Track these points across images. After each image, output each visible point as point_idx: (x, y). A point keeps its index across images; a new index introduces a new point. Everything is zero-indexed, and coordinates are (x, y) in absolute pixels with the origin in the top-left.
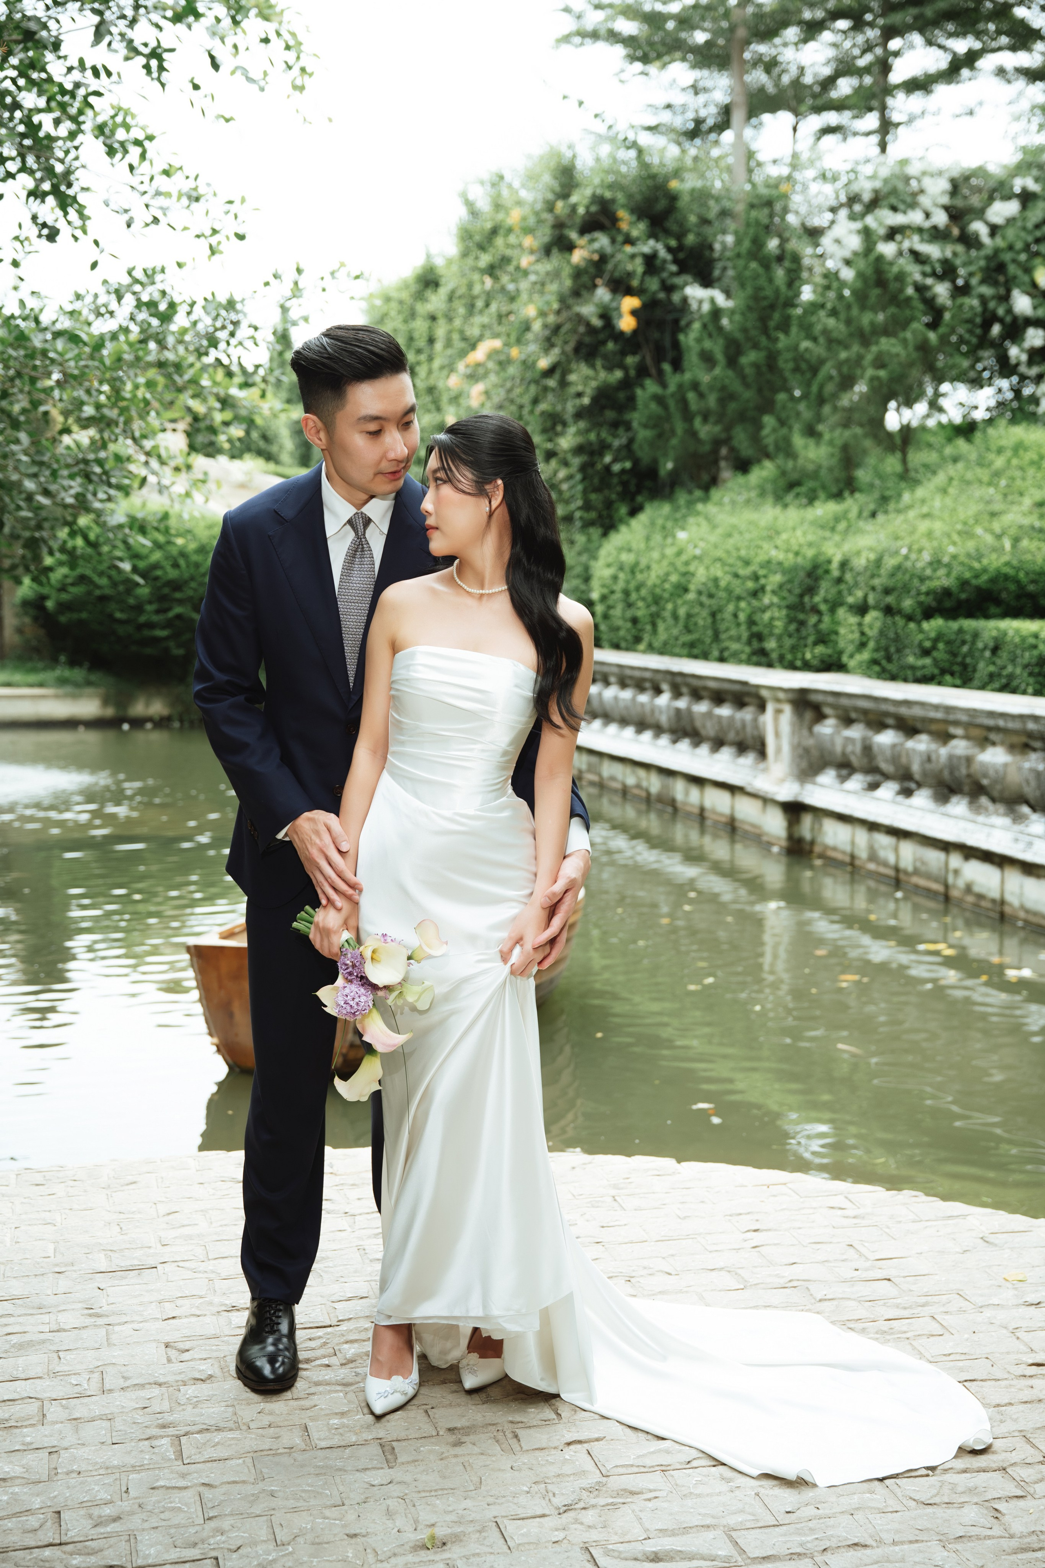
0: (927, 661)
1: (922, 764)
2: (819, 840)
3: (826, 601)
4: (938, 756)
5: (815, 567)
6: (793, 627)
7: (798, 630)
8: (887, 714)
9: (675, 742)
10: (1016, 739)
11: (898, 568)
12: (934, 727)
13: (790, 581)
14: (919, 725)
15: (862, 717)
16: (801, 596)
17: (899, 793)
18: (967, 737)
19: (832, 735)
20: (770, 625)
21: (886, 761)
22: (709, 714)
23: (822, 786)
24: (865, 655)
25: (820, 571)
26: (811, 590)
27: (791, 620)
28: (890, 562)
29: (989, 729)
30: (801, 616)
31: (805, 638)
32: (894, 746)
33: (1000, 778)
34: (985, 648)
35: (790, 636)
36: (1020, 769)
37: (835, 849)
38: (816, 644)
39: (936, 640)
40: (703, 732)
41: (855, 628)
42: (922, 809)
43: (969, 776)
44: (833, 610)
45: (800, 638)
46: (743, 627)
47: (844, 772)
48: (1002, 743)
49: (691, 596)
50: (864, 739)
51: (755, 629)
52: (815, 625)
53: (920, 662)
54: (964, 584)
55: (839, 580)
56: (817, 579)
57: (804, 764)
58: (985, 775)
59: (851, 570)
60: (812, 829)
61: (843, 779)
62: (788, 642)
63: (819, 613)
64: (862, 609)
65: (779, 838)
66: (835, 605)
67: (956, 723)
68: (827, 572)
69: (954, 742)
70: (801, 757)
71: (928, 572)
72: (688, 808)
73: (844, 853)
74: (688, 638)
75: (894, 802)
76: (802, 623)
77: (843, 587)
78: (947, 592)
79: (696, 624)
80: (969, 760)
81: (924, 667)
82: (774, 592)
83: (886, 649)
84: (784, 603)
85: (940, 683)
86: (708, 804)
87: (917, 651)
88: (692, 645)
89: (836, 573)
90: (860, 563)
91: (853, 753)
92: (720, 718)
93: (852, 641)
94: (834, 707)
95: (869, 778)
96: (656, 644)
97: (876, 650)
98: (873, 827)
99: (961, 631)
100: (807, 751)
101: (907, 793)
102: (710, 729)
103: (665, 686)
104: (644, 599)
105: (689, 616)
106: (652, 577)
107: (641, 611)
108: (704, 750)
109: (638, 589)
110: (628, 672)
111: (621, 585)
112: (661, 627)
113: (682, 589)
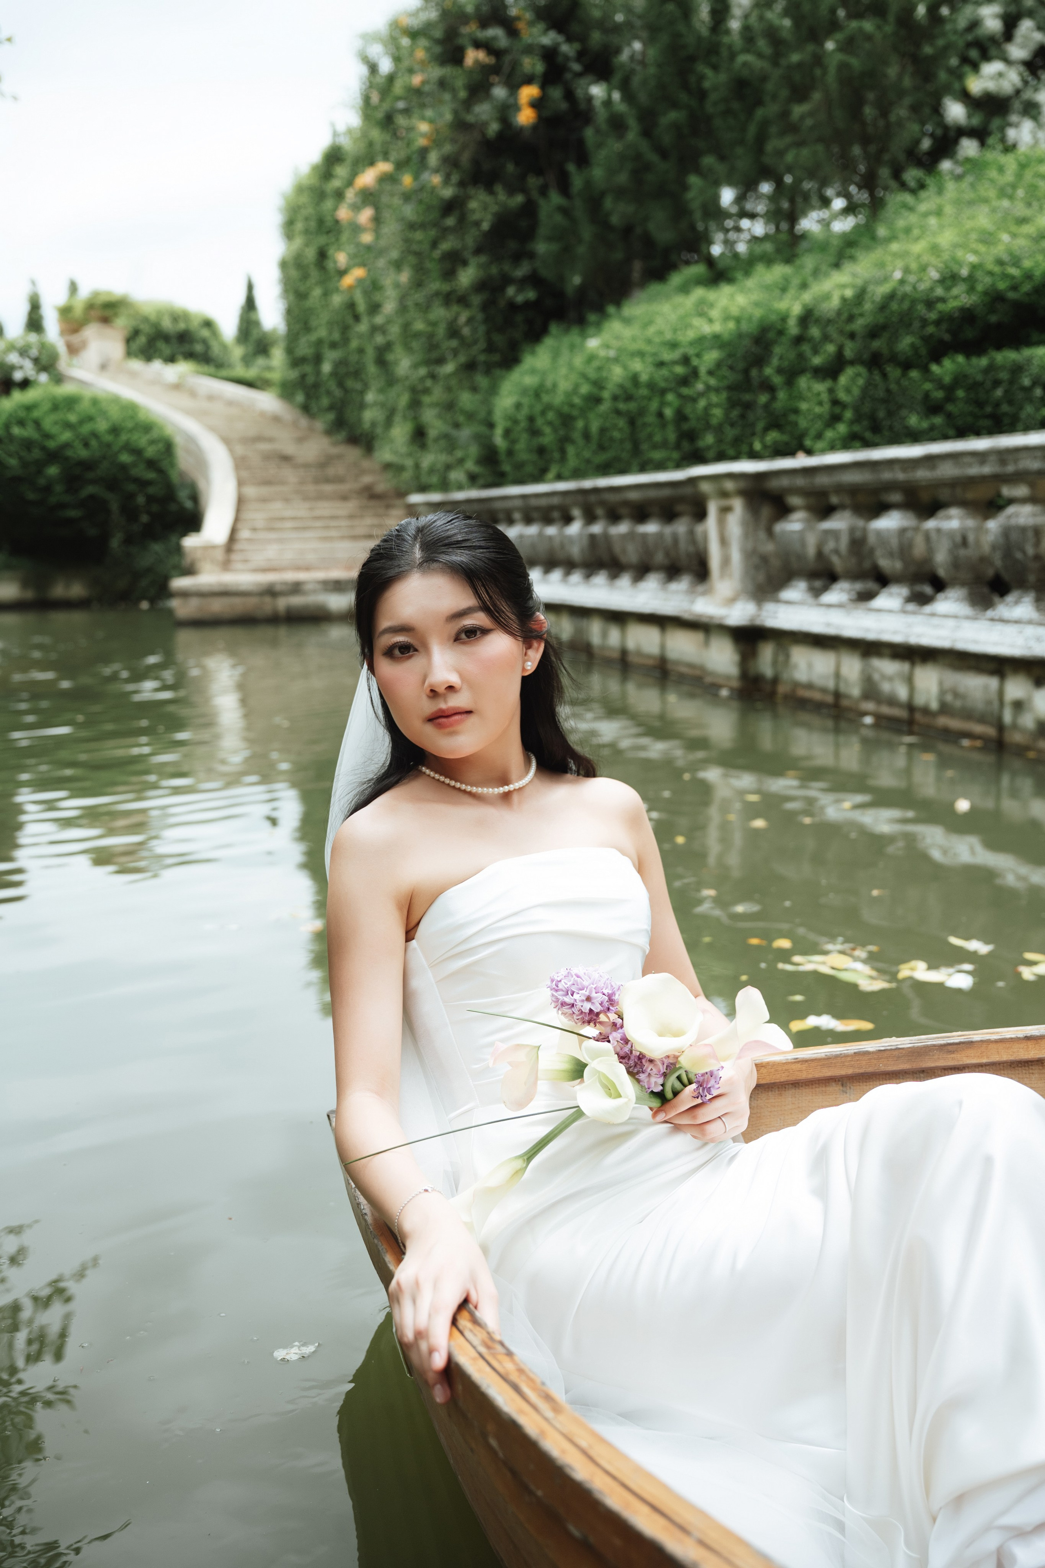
1: (953, 551)
2: (785, 676)
4: (981, 535)
6: (735, 413)
7: (743, 416)
9: (588, 576)
11: (891, 297)
16: (747, 370)
17: (910, 599)
19: (801, 532)
21: (890, 556)
22: (629, 535)
23: (785, 604)
26: (759, 361)
27: (732, 404)
30: (747, 397)
31: (756, 423)
32: (902, 532)
35: (732, 425)
37: (810, 686)
38: (767, 429)
40: (623, 559)
41: (826, 395)
42: (951, 618)
43: (1037, 554)
44: (791, 381)
45: (748, 425)
47: (821, 582)
49: (604, 407)
50: (852, 531)
51: (685, 426)
52: (768, 405)
53: (926, 424)
54: (995, 298)
55: (800, 343)
56: (766, 348)
57: (762, 578)
60: (775, 663)
61: (819, 591)
62: (728, 432)
63: (773, 389)
64: (833, 369)
65: (728, 678)
66: (793, 374)
70: (757, 569)
71: (938, 293)
72: (608, 654)
73: (824, 690)
75: (900, 613)
76: (749, 406)
77: (806, 348)
78: (967, 316)
79: (611, 439)
80: (1037, 532)
81: (931, 428)
82: (710, 373)
84: (724, 384)
86: (631, 644)
87: (922, 407)
89: (792, 334)
90: (829, 308)
91: (835, 552)
92: (643, 537)
93: (820, 416)
95: (860, 586)
98: (869, 648)
99: (991, 368)
100: (765, 559)
101: (922, 598)
102: (632, 554)
103: (576, 512)
104: (550, 423)
105: (603, 431)
106: (558, 399)
107: (548, 438)
108: (625, 581)
109: (543, 413)
110: (534, 502)
111: (525, 411)
112: (571, 450)
113: (594, 400)
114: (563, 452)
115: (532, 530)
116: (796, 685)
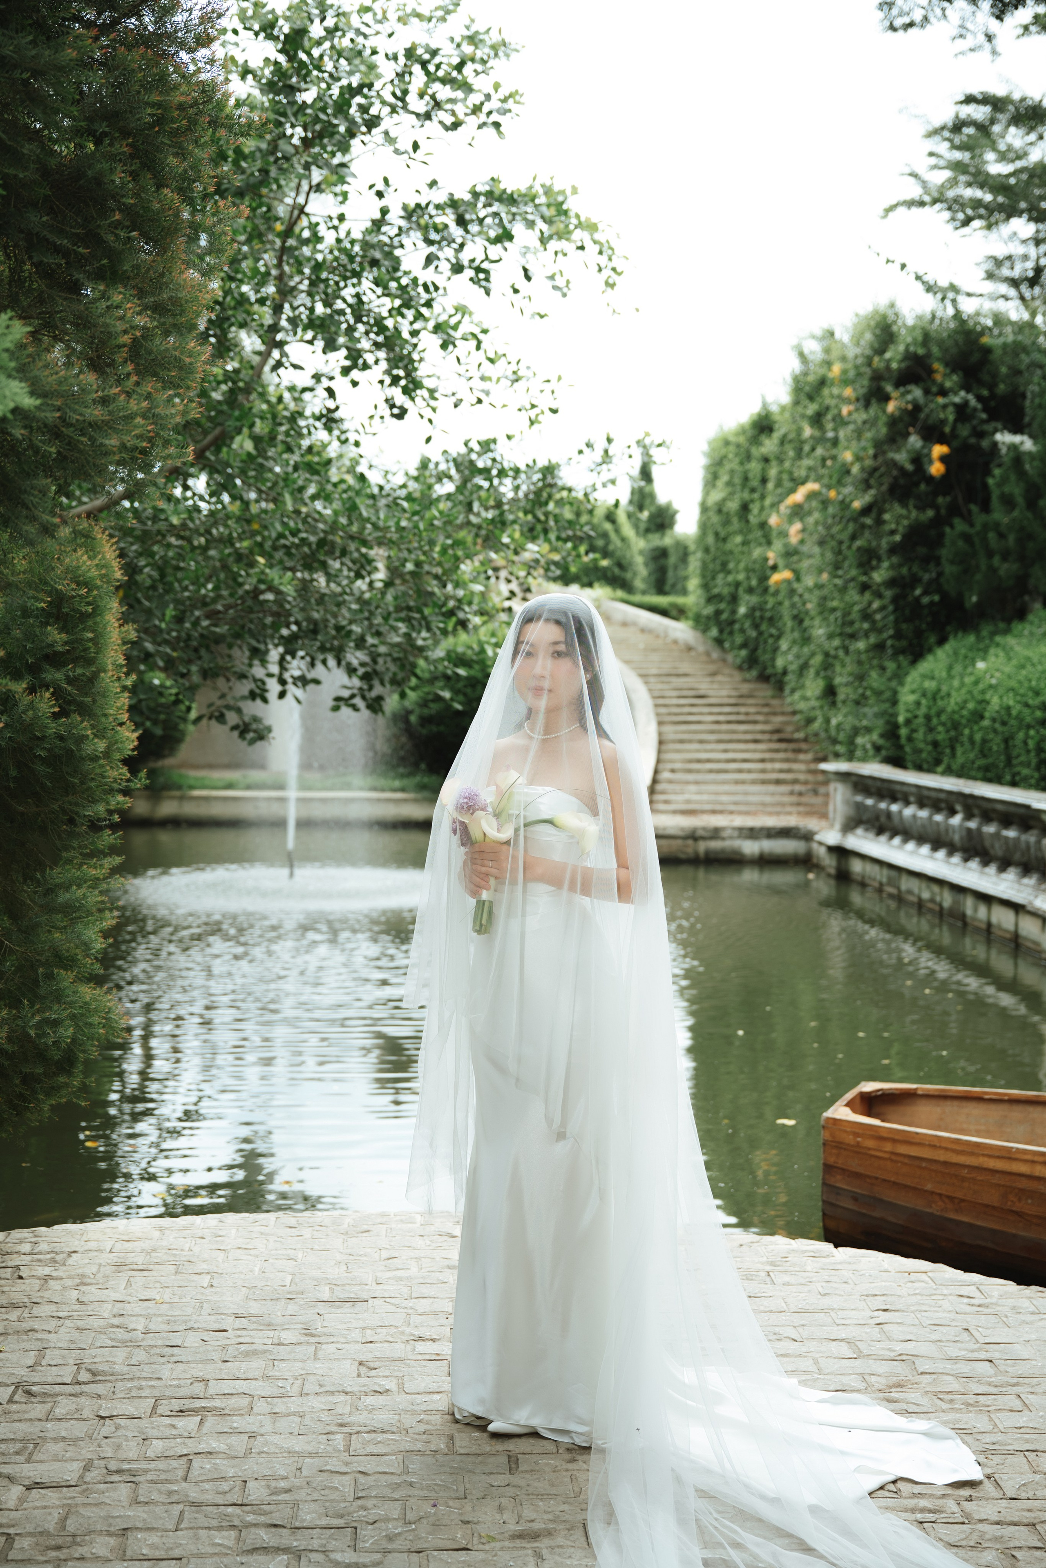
9: (966, 860)
22: (997, 835)
40: (992, 852)
49: (986, 723)
72: (978, 924)
74: (981, 762)
79: (990, 749)
86: (994, 920)
88: (986, 769)
92: (1007, 838)
96: (954, 767)
102: (998, 850)
103: (958, 807)
104: (944, 724)
105: (984, 741)
106: (952, 704)
107: (941, 735)
108: (992, 869)
109: (939, 714)
110: (926, 793)
111: (923, 710)
112: (959, 751)
113: (978, 716)
114: (953, 749)
115: (924, 814)
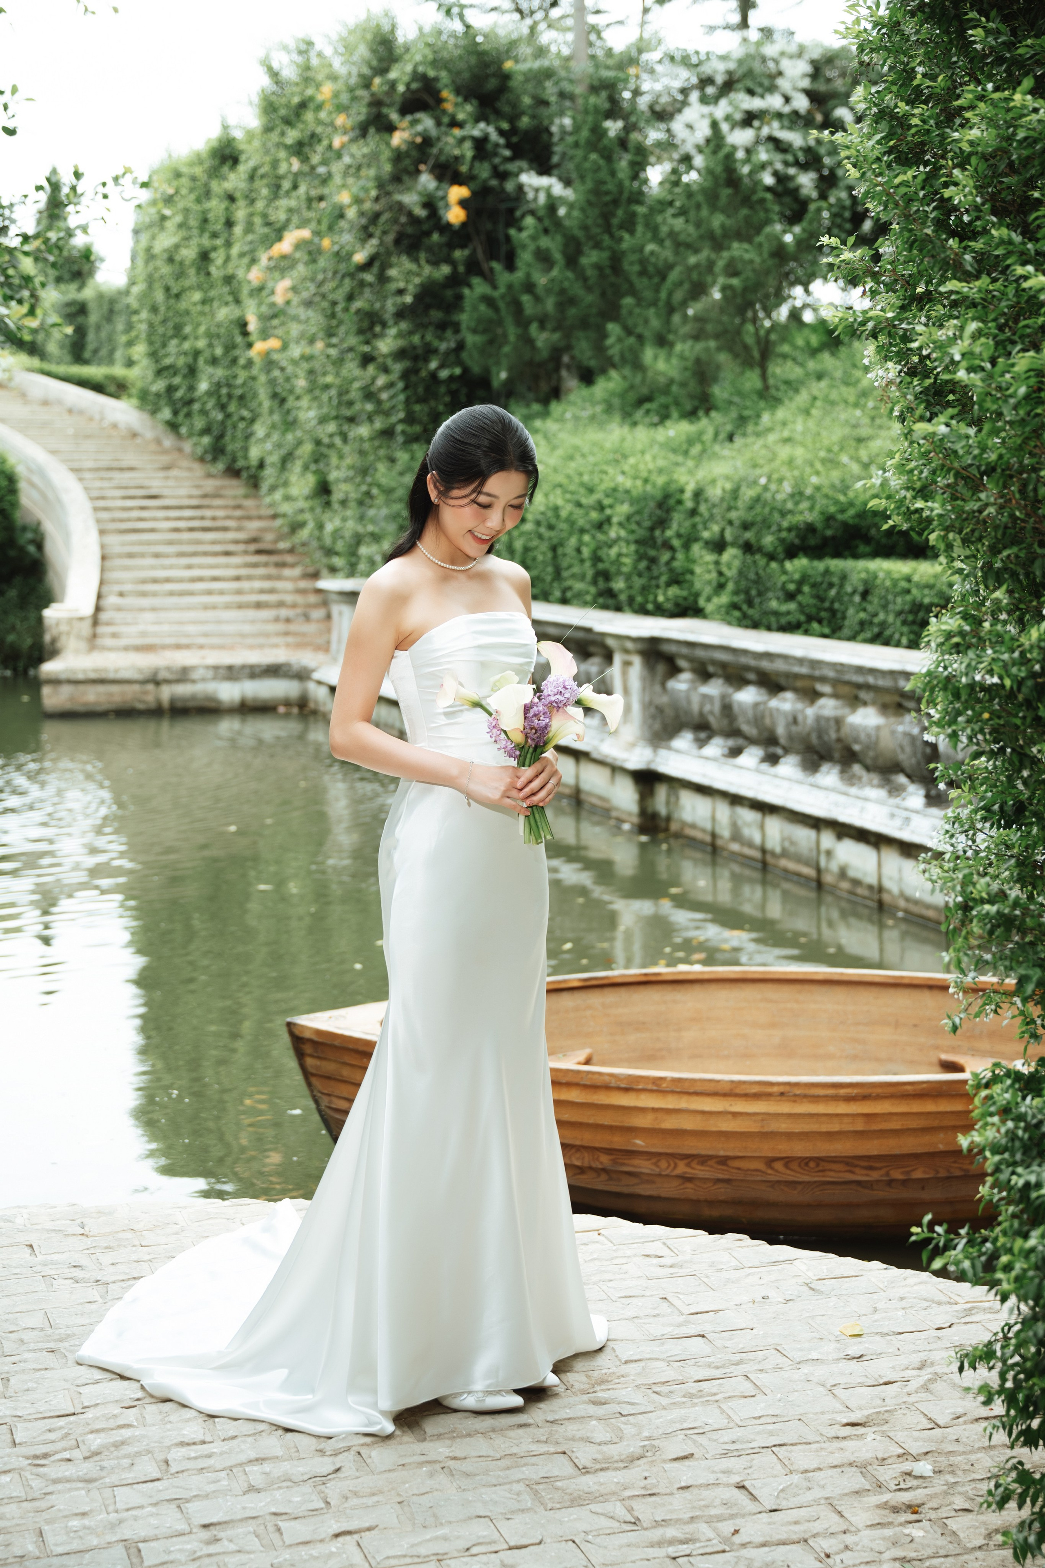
0: (792, 606)
1: (788, 726)
2: (676, 816)
3: (679, 536)
4: (805, 717)
5: (667, 496)
6: (643, 565)
7: (649, 568)
8: (747, 668)
10: (888, 699)
11: (757, 499)
12: (799, 684)
13: (639, 512)
14: (783, 681)
15: (720, 672)
16: (652, 529)
17: (763, 760)
18: (835, 696)
19: (688, 691)
20: (617, 561)
21: (748, 722)
23: (677, 751)
24: (724, 599)
25: (672, 502)
26: (662, 523)
27: (640, 557)
28: (748, 493)
29: (859, 686)
30: (652, 553)
31: (657, 578)
32: (756, 705)
33: (873, 744)
34: (854, 592)
35: (640, 575)
36: (893, 732)
37: (693, 826)
38: (669, 584)
39: (800, 583)
41: (711, 567)
42: (789, 780)
43: (839, 740)
44: (687, 546)
45: (652, 578)
46: (588, 564)
47: (703, 735)
48: (874, 703)
50: (723, 697)
51: (601, 566)
52: (668, 563)
53: (784, 608)
54: (828, 519)
55: (694, 512)
56: (669, 511)
57: (657, 726)
58: (857, 740)
59: (706, 500)
60: (668, 803)
61: (701, 743)
62: (638, 582)
63: (672, 548)
64: (719, 546)
65: (630, 814)
66: (689, 541)
67: (823, 679)
68: (680, 502)
69: (822, 701)
70: (653, 717)
71: (790, 505)
73: (703, 830)
75: (758, 771)
76: (653, 561)
77: (697, 519)
78: (810, 528)
80: (838, 722)
81: (788, 613)
82: (620, 524)
83: (747, 592)
84: (632, 537)
85: (807, 632)
87: (780, 594)
89: (689, 504)
90: (715, 493)
91: (711, 712)
93: (709, 582)
94: (690, 659)
95: (731, 742)
97: (736, 593)
98: (735, 800)
99: (827, 572)
100: (660, 710)
101: (772, 759)
105: (527, 549)
116: (684, 824)
